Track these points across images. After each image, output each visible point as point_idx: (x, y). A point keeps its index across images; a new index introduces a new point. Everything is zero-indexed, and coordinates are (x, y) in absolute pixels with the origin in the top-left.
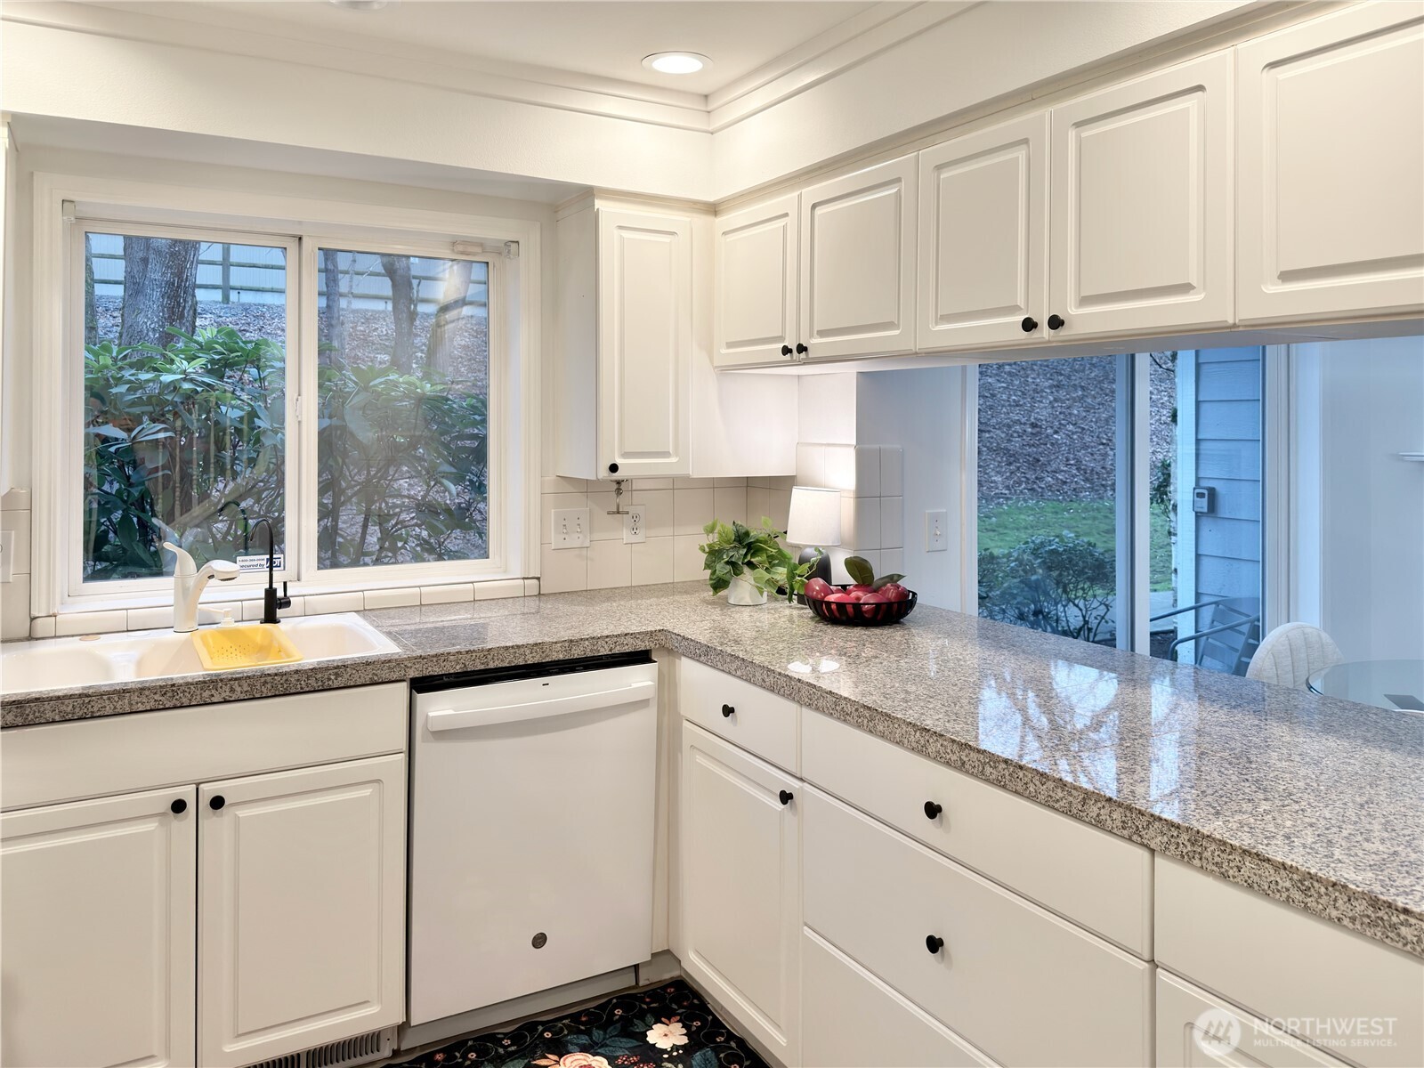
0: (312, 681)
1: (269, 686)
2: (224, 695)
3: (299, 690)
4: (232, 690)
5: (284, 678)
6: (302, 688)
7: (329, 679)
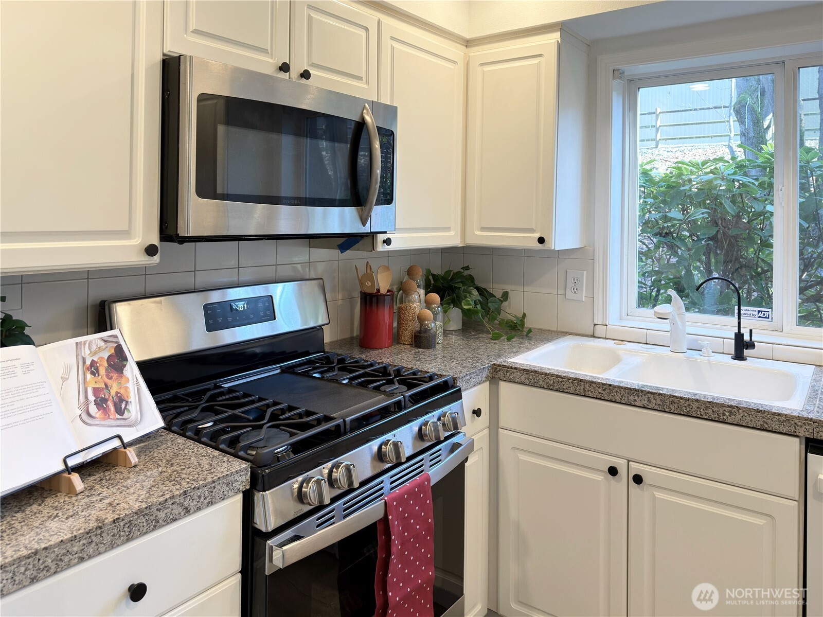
0: (710, 411)
1: (676, 405)
2: (643, 402)
3: (699, 416)
4: (649, 401)
5: (688, 403)
6: (701, 415)
7: (724, 415)
